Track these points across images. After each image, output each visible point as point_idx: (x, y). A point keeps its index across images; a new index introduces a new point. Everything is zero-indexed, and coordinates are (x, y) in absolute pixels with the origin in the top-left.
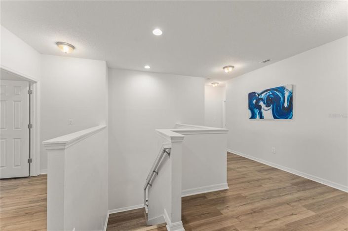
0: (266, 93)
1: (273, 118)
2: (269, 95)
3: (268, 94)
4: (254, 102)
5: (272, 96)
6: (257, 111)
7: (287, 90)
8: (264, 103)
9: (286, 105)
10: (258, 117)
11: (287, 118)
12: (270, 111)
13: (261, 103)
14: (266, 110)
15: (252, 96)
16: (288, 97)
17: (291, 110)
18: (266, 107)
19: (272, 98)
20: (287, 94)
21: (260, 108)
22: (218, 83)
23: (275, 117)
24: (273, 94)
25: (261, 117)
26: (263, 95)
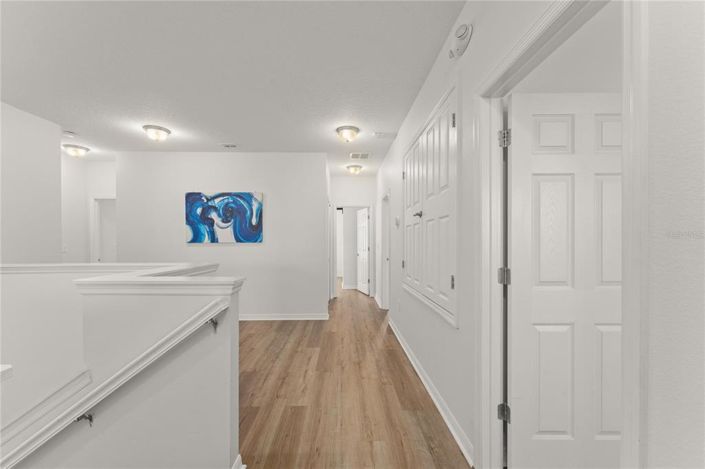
0: (221, 198)
1: (234, 241)
2: (228, 204)
3: (226, 201)
4: (199, 211)
5: (233, 205)
6: (204, 229)
7: (256, 200)
8: (219, 215)
9: (254, 221)
10: (207, 239)
11: (256, 241)
12: (230, 230)
13: (213, 215)
14: (222, 228)
15: (192, 199)
16: (258, 210)
17: (261, 231)
18: (223, 222)
19: (232, 208)
20: (255, 207)
21: (211, 223)
22: (88, 150)
23: (238, 240)
24: (234, 202)
25: (214, 239)
26: (217, 201)
